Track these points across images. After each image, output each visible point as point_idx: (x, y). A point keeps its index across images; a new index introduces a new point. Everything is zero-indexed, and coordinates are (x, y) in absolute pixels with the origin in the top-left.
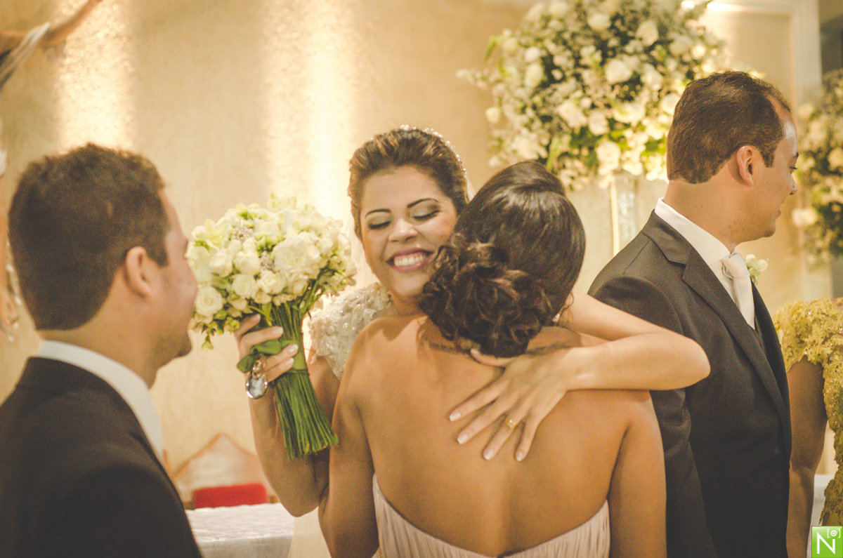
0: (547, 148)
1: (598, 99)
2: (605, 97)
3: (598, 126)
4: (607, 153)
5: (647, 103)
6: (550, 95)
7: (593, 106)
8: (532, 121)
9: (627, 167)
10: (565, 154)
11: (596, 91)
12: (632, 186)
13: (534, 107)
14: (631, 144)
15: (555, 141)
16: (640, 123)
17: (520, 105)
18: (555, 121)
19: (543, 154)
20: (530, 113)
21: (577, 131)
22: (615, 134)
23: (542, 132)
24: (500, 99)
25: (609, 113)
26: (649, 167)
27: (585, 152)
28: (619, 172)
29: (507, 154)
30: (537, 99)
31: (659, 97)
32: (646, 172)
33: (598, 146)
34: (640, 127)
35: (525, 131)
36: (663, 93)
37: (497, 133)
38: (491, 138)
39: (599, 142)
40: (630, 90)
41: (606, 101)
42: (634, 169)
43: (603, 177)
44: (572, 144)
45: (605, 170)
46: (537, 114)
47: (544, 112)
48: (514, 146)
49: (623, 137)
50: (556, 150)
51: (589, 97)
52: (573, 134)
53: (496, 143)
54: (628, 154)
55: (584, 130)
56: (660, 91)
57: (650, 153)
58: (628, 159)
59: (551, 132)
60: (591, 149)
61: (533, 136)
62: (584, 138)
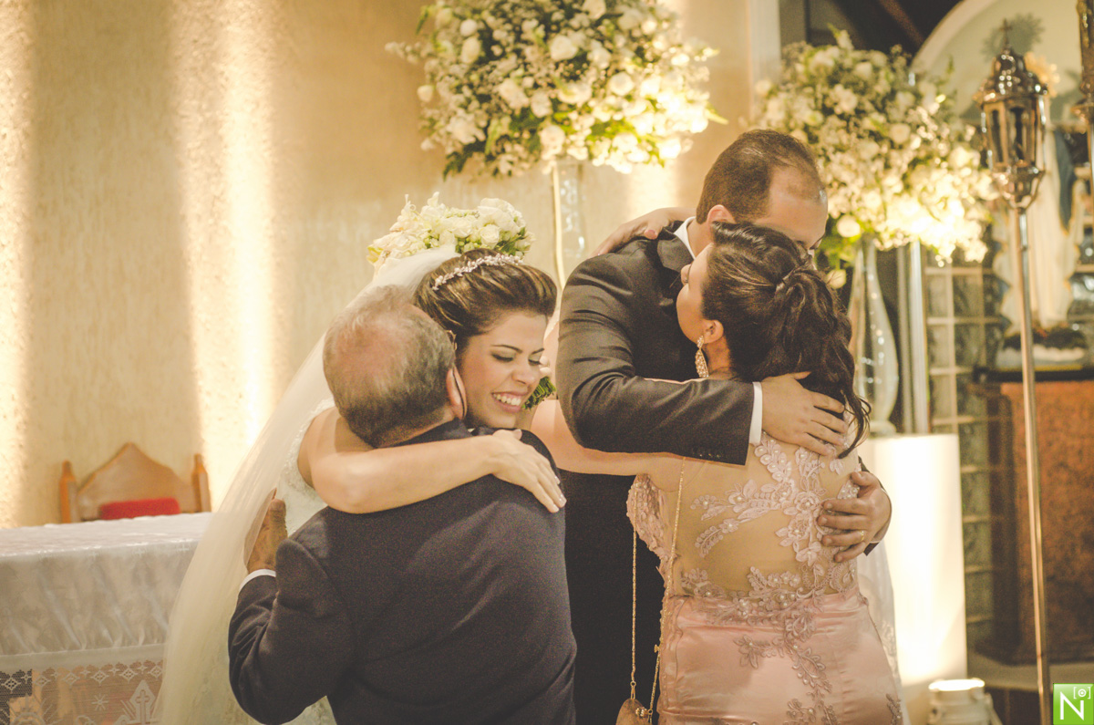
0: (485, 130)
1: (540, 78)
2: (548, 76)
3: (541, 108)
4: (551, 137)
5: (594, 83)
6: (489, 72)
7: (536, 86)
8: (469, 101)
9: (571, 151)
10: (505, 137)
11: (539, 70)
12: (576, 170)
13: (471, 86)
14: (577, 127)
15: (494, 123)
16: (586, 104)
17: (456, 83)
18: (494, 101)
19: (481, 137)
20: (467, 92)
21: (518, 113)
22: (559, 116)
23: (479, 112)
24: (433, 75)
25: (553, 93)
26: (595, 152)
27: (526, 135)
28: (560, 157)
29: (441, 136)
30: (474, 77)
31: (606, 75)
32: (591, 157)
33: (541, 129)
34: (586, 109)
35: (461, 112)
36: (610, 72)
37: (429, 113)
38: (422, 118)
39: (542, 125)
40: (576, 68)
41: (549, 80)
42: (580, 154)
43: (546, 162)
44: (512, 126)
45: (548, 155)
46: (474, 94)
47: (481, 91)
48: (449, 128)
49: (568, 119)
50: (495, 132)
51: (531, 75)
52: (512, 116)
53: (427, 123)
54: (572, 137)
55: (526, 111)
56: (607, 69)
57: (597, 137)
58: (572, 143)
59: (489, 112)
60: (533, 132)
61: (470, 117)
62: (525, 121)
